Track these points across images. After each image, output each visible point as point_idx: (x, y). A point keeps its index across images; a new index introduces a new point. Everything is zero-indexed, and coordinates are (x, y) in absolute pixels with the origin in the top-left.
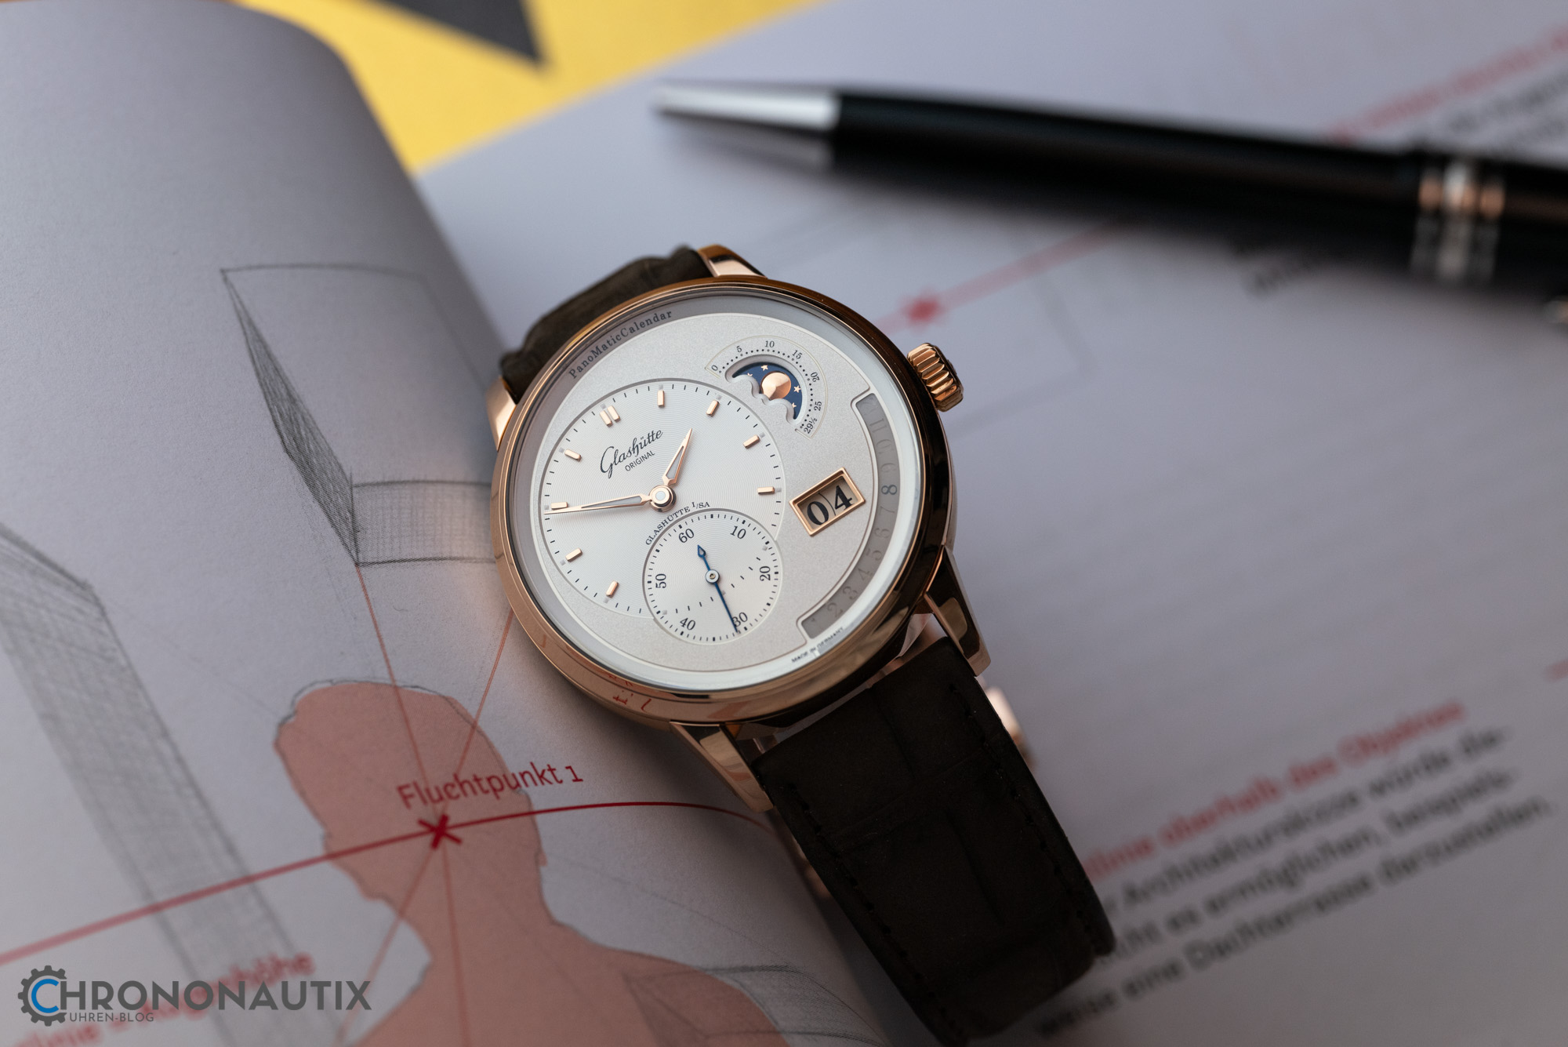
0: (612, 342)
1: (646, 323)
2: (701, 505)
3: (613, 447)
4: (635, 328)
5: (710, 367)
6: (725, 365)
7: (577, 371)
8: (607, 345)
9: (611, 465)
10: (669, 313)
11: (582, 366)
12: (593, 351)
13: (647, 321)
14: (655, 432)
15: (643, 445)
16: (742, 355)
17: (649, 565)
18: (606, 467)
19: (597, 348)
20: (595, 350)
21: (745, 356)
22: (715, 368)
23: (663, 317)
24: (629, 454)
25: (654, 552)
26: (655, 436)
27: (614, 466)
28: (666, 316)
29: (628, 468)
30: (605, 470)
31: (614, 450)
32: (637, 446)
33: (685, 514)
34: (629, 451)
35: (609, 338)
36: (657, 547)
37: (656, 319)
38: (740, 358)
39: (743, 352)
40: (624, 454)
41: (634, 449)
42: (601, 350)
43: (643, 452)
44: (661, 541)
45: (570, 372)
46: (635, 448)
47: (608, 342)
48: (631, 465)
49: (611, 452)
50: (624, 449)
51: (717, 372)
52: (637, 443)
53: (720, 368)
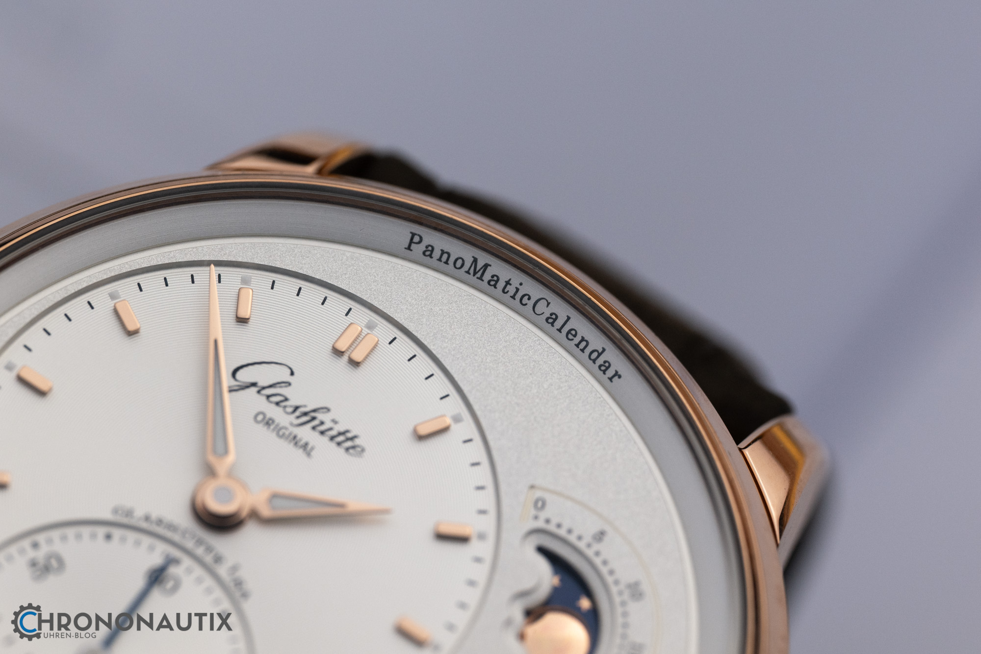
0: (511, 289)
1: (577, 340)
2: (239, 583)
3: (292, 374)
4: (558, 324)
5: (538, 494)
6: (555, 521)
7: (422, 247)
8: (501, 284)
9: (254, 384)
10: (617, 374)
11: (437, 254)
12: (475, 260)
13: (583, 339)
14: (357, 442)
15: (322, 428)
16: (589, 546)
17: (70, 532)
18: (244, 376)
19: (486, 266)
20: (480, 264)
21: (590, 553)
22: (540, 504)
23: (605, 367)
24: (290, 410)
25: (101, 531)
26: (349, 444)
27: (254, 390)
28: (610, 373)
29: (260, 418)
30: (239, 375)
31: (286, 377)
32: (314, 418)
33: (209, 559)
34: (296, 408)
35: (515, 283)
36: (117, 533)
37: (595, 355)
38: (581, 545)
39: (596, 547)
40: (286, 399)
41: (305, 414)
42: (487, 276)
43: (306, 433)
44: (132, 536)
45: (413, 235)
46: (309, 416)
47: (508, 283)
48: (269, 423)
49: (282, 374)
50: (295, 396)
51: (533, 512)
52: (320, 416)
53: (543, 515)
